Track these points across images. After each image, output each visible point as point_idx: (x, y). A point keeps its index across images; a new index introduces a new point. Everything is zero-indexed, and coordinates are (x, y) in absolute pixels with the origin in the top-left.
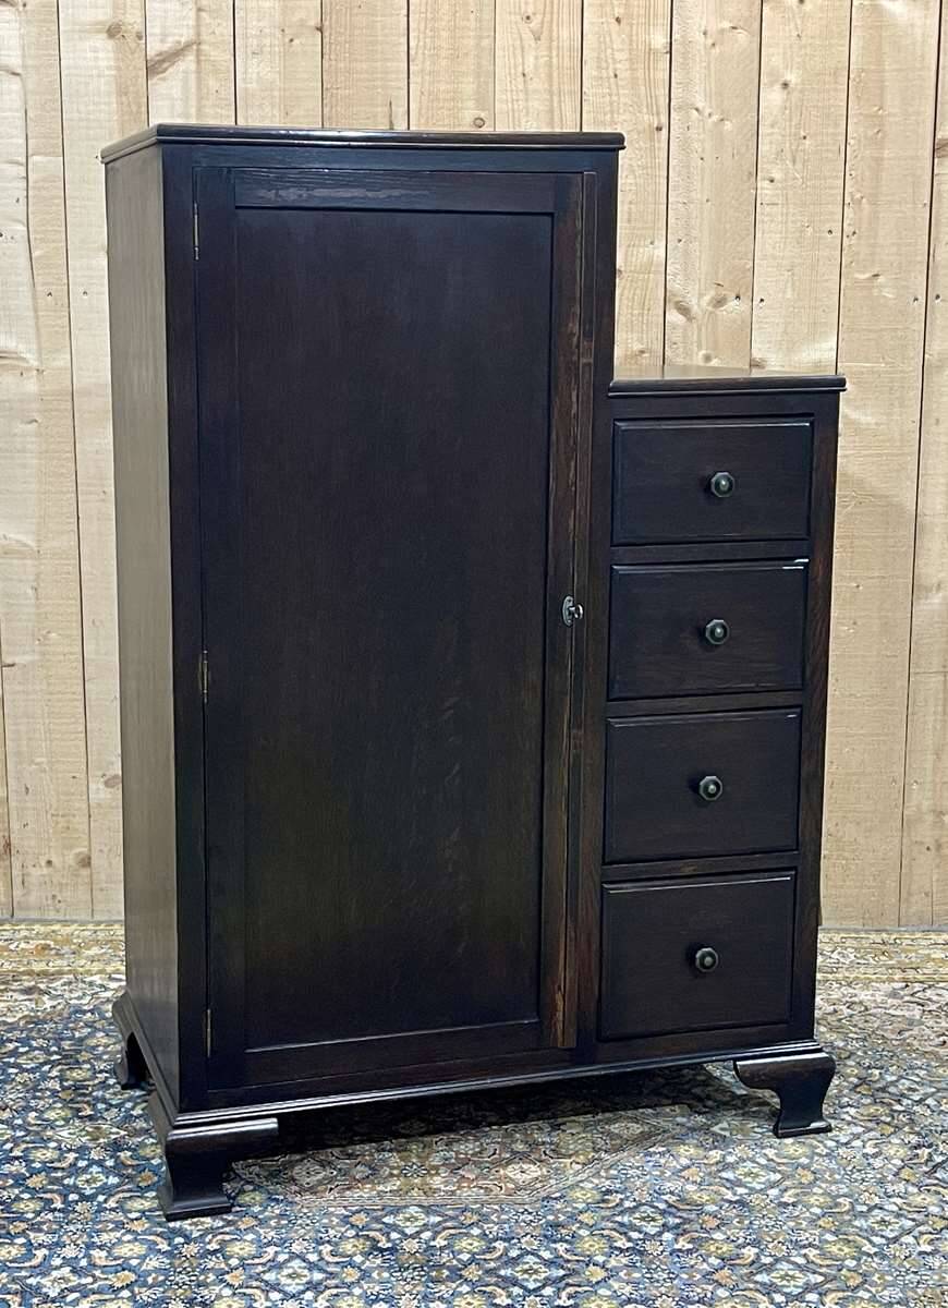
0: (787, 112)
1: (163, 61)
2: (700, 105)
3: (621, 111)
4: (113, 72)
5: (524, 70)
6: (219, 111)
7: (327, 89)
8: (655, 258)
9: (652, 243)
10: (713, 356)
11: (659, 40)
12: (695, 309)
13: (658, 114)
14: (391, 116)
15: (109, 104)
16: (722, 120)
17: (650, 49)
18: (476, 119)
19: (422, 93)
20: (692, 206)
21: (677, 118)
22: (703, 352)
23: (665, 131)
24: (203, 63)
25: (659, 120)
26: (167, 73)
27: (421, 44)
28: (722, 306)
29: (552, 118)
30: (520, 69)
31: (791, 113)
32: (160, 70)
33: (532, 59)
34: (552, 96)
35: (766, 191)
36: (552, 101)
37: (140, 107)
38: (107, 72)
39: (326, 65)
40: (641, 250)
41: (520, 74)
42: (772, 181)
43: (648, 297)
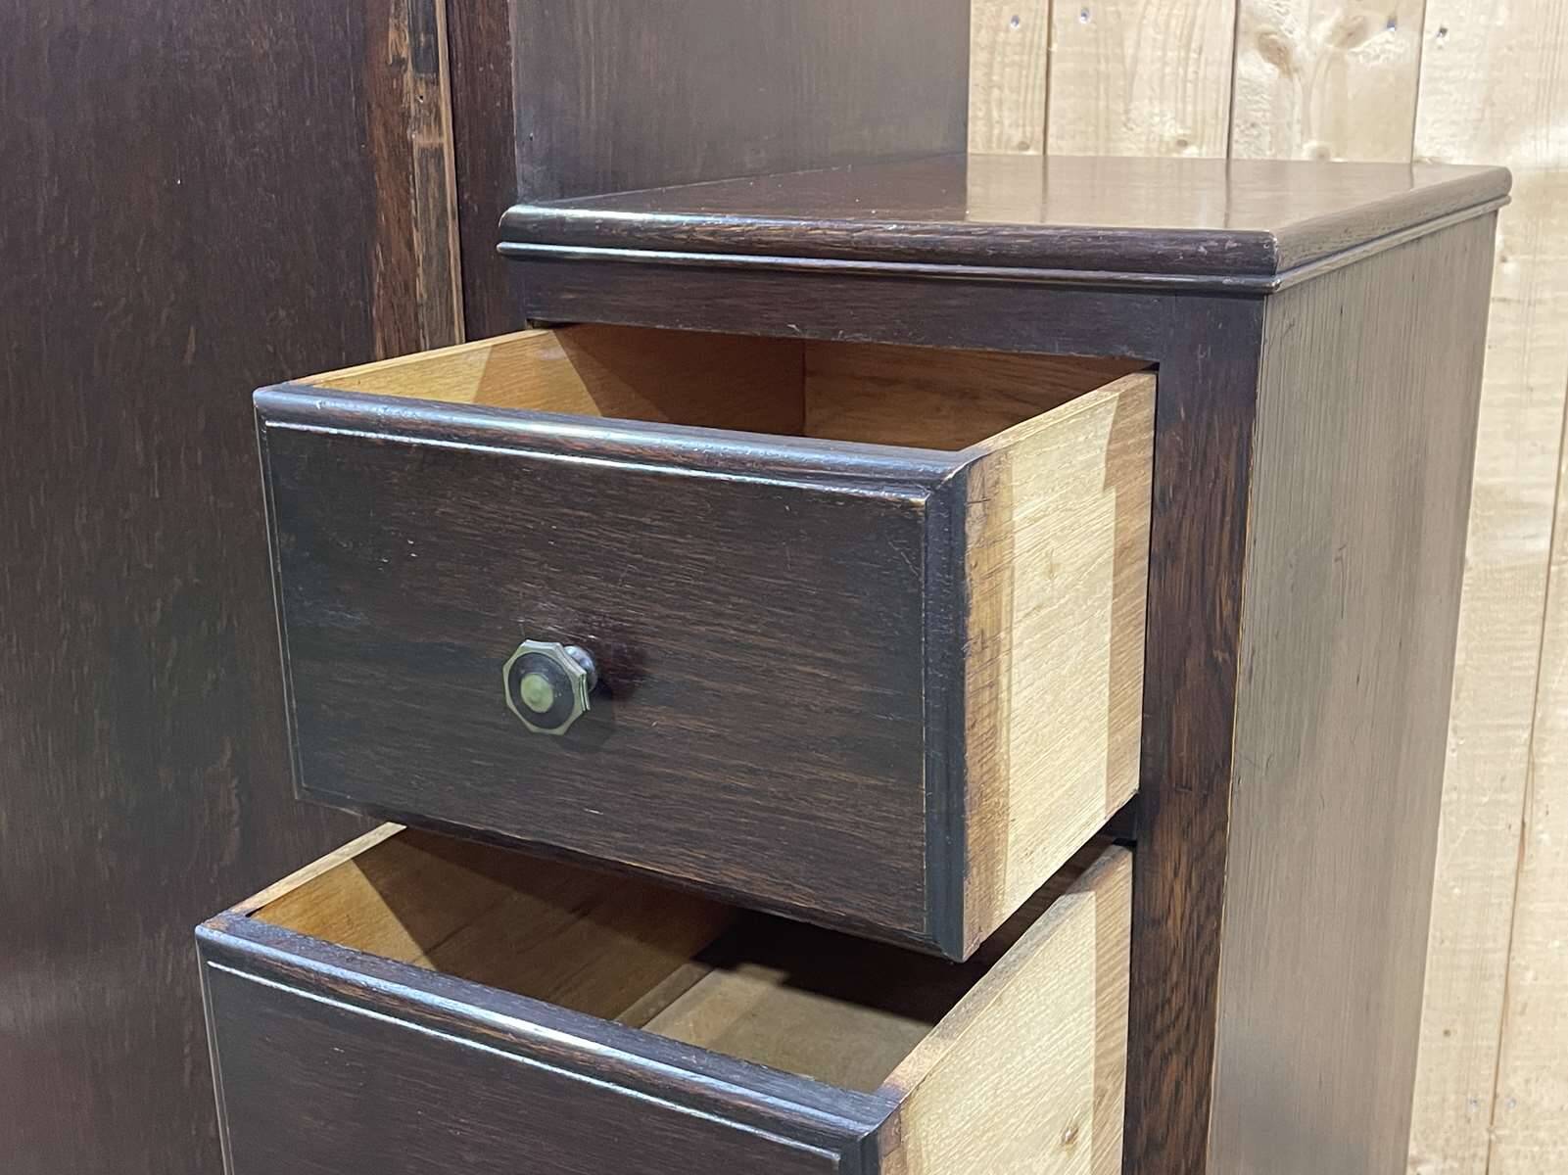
10: (1332, 154)
12: (1301, 51)
22: (1314, 144)
28: (1356, 44)
43: (1199, 22)
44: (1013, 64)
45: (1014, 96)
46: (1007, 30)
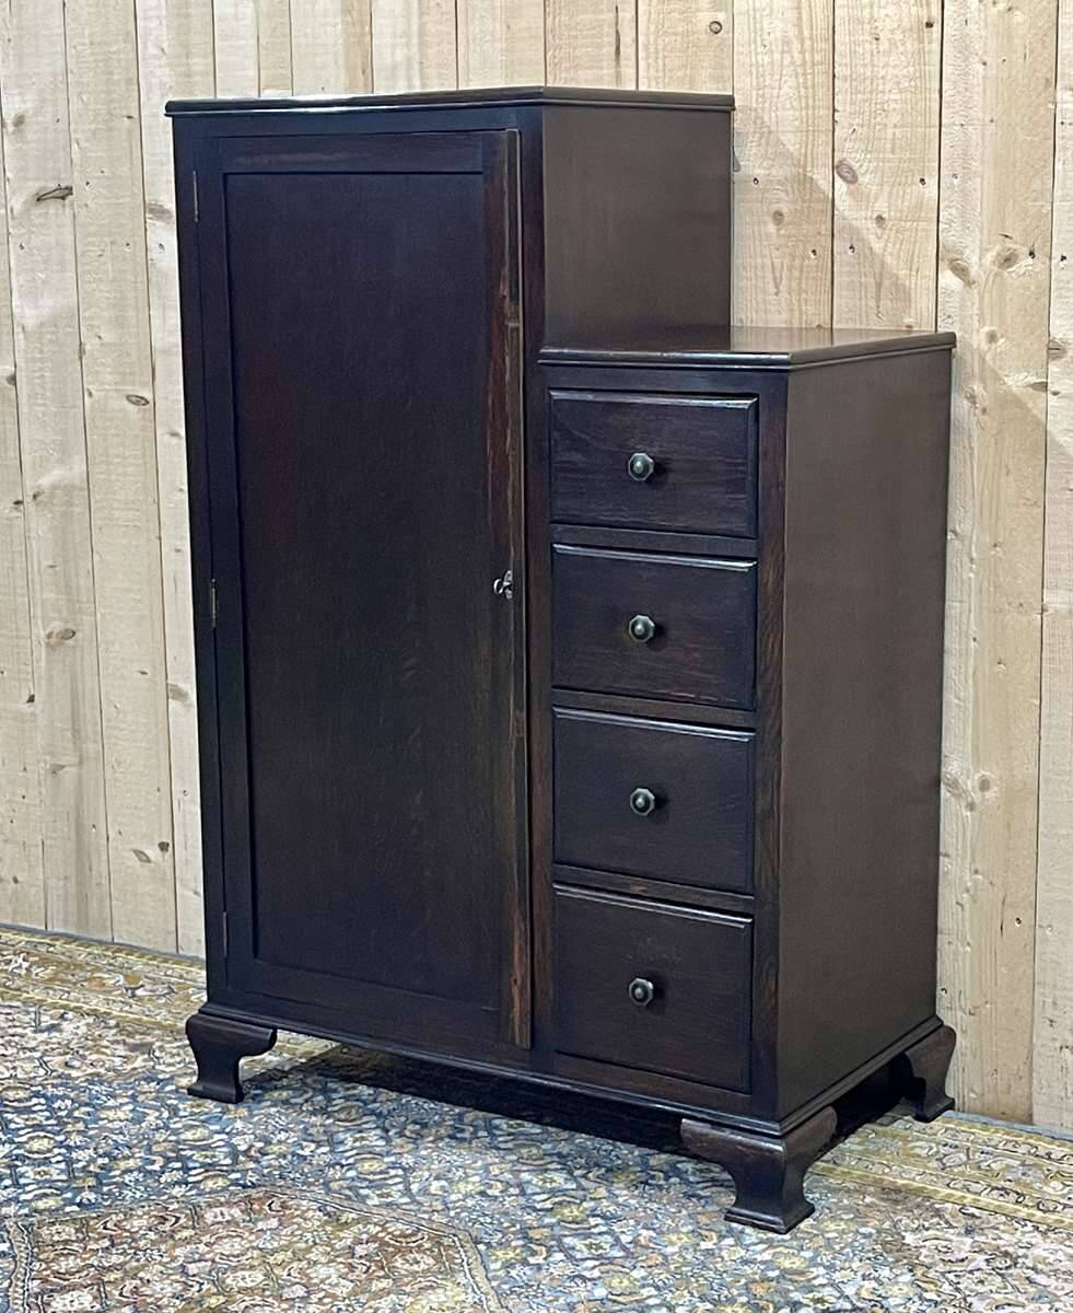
3: (883, 4)
6: (440, 27)
8: (925, 201)
9: (922, 180)
10: (999, 336)
12: (974, 271)
13: (928, 4)
14: (617, 24)
15: (335, 25)
16: (1010, 9)
18: (712, 23)
20: (970, 128)
21: (953, 8)
22: (987, 329)
23: (937, 28)
25: (930, 14)
28: (1010, 267)
29: (800, 18)
35: (1069, 106)
40: (908, 190)
43: (917, 252)
44: (813, 278)
45: (813, 298)
46: (809, 258)
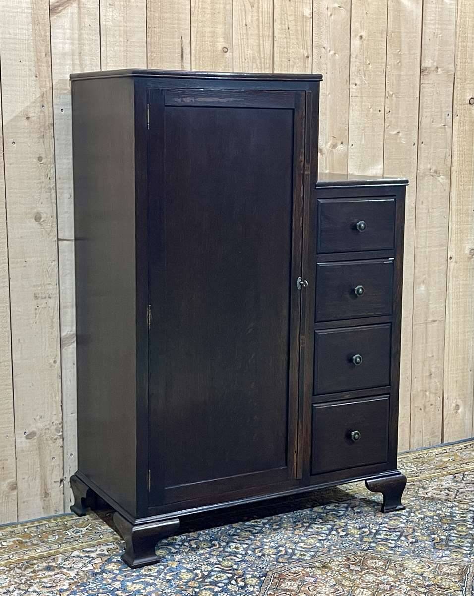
0: (362, 50)
1: (59, 6)
2: (325, 45)
3: (291, 47)
4: (30, 11)
5: (246, 23)
6: (91, 37)
7: (149, 28)
11: (307, 12)
12: (324, 150)
13: (307, 48)
14: (182, 44)
15: (28, 30)
16: (335, 54)
17: (303, 16)
18: (224, 48)
19: (197, 32)
21: (316, 51)
23: (310, 58)
24: (82, 9)
25: (308, 54)
26: (61, 13)
27: (197, 5)
28: (335, 148)
29: (260, 50)
30: (244, 23)
31: (364, 50)
32: (58, 11)
33: (250, 17)
34: (259, 37)
35: (354, 90)
36: (259, 40)
37: (46, 33)
38: (26, 11)
39: (148, 15)
41: (244, 25)
42: (356, 85)
